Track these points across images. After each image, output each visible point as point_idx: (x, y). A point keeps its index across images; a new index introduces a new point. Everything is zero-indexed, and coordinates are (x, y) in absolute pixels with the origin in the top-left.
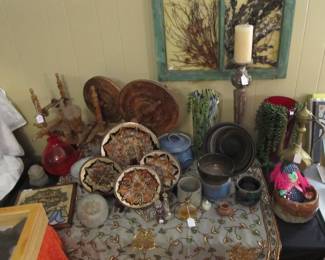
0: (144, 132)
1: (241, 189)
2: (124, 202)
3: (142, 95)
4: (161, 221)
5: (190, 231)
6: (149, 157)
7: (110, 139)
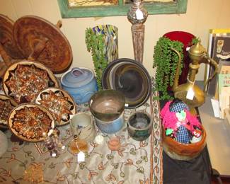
0: (40, 69)
1: (130, 126)
2: (21, 136)
3: (32, 32)
4: (54, 155)
5: (78, 166)
6: (45, 93)
7: (10, 76)
